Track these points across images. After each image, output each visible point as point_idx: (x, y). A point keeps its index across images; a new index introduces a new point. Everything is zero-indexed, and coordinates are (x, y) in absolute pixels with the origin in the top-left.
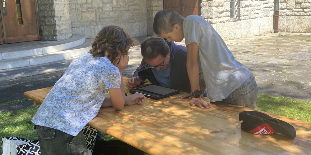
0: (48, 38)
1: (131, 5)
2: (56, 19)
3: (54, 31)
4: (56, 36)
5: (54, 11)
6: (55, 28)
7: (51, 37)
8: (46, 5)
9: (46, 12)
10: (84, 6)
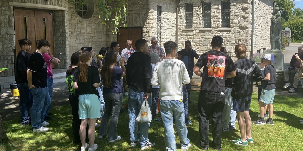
0: (60, 67)
1: (98, 47)
2: (67, 56)
3: (65, 63)
4: (66, 65)
5: (66, 51)
6: (66, 61)
7: (62, 66)
8: (60, 48)
9: (60, 52)
10: (74, 48)
